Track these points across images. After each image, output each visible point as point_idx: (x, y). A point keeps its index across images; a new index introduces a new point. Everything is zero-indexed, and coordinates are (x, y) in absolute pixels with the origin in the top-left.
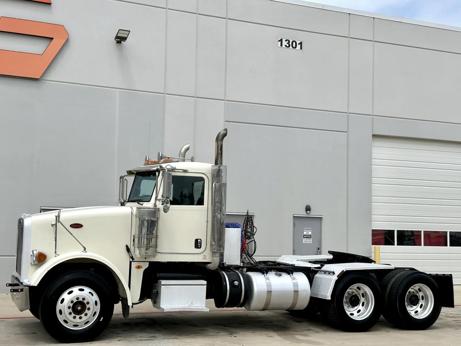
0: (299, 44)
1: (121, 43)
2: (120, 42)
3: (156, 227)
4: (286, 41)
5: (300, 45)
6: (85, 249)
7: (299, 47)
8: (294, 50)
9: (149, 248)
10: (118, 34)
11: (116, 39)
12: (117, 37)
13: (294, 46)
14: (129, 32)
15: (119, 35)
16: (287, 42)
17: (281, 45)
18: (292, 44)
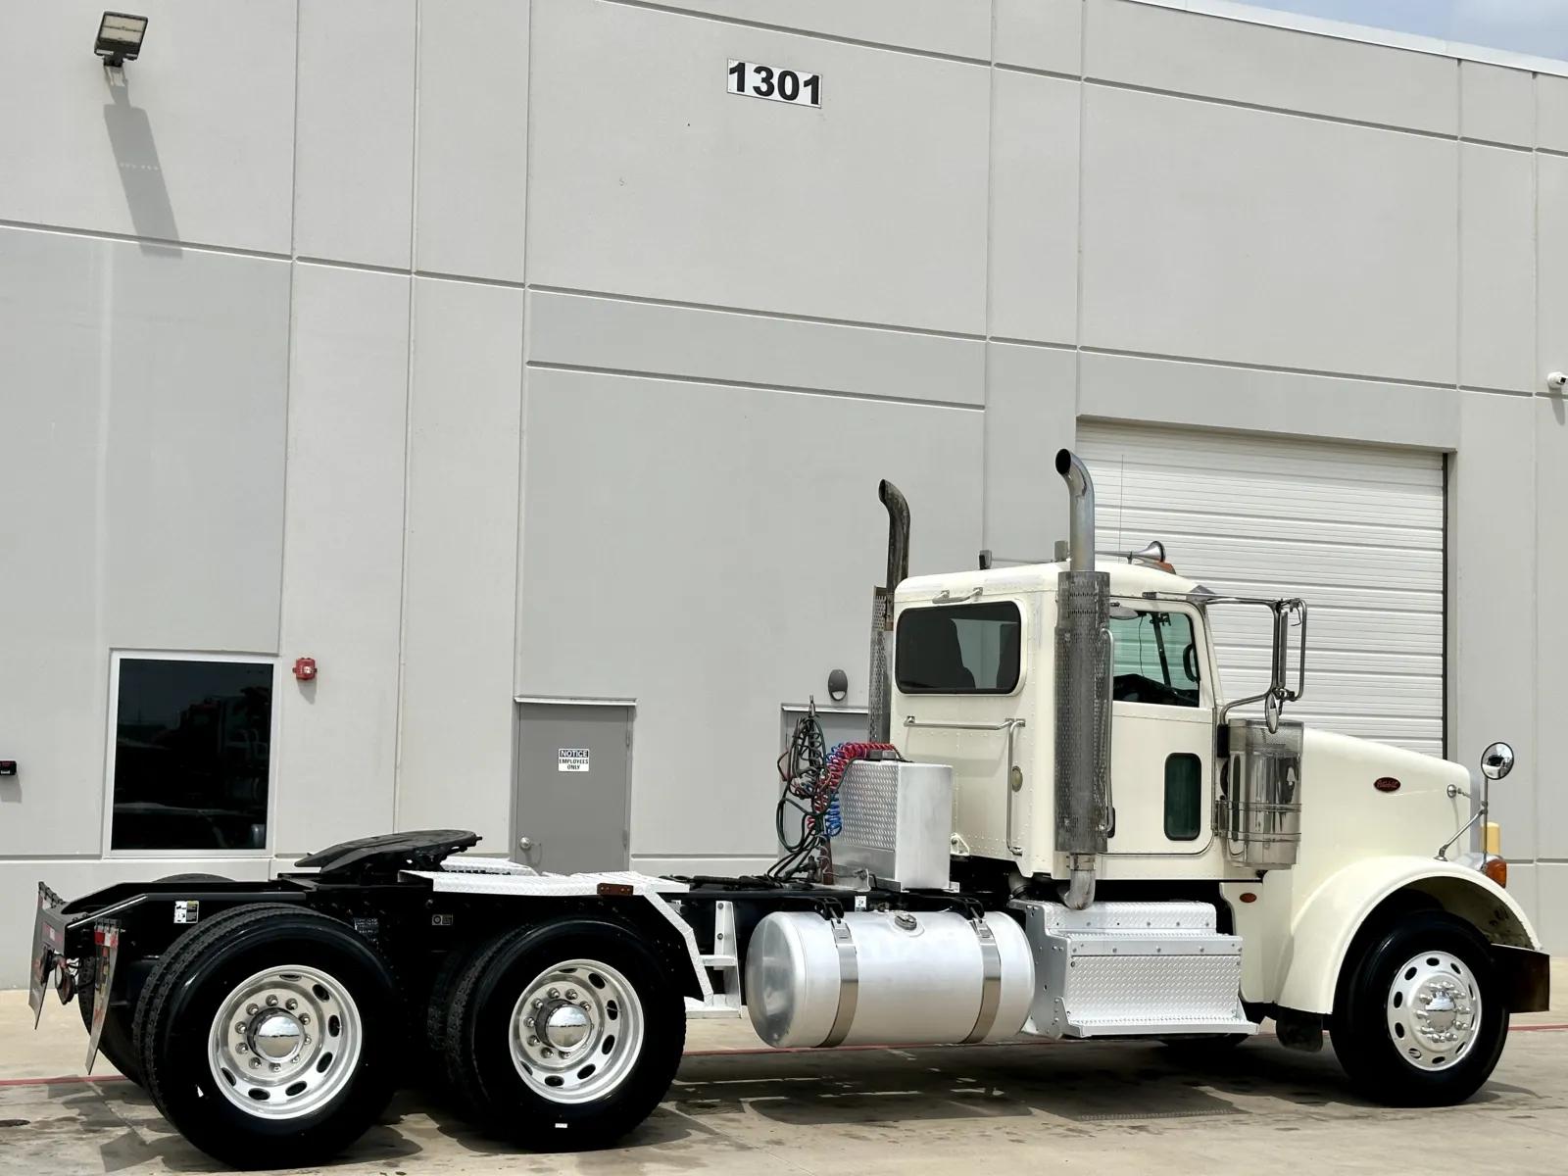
0: (806, 84)
1: (120, 65)
2: (117, 62)
4: (758, 70)
5: (810, 87)
7: (805, 93)
8: (787, 106)
10: (105, 29)
11: (99, 51)
12: (102, 43)
13: (789, 90)
14: (143, 23)
15: (108, 34)
16: (764, 74)
17: (741, 87)
18: (779, 85)
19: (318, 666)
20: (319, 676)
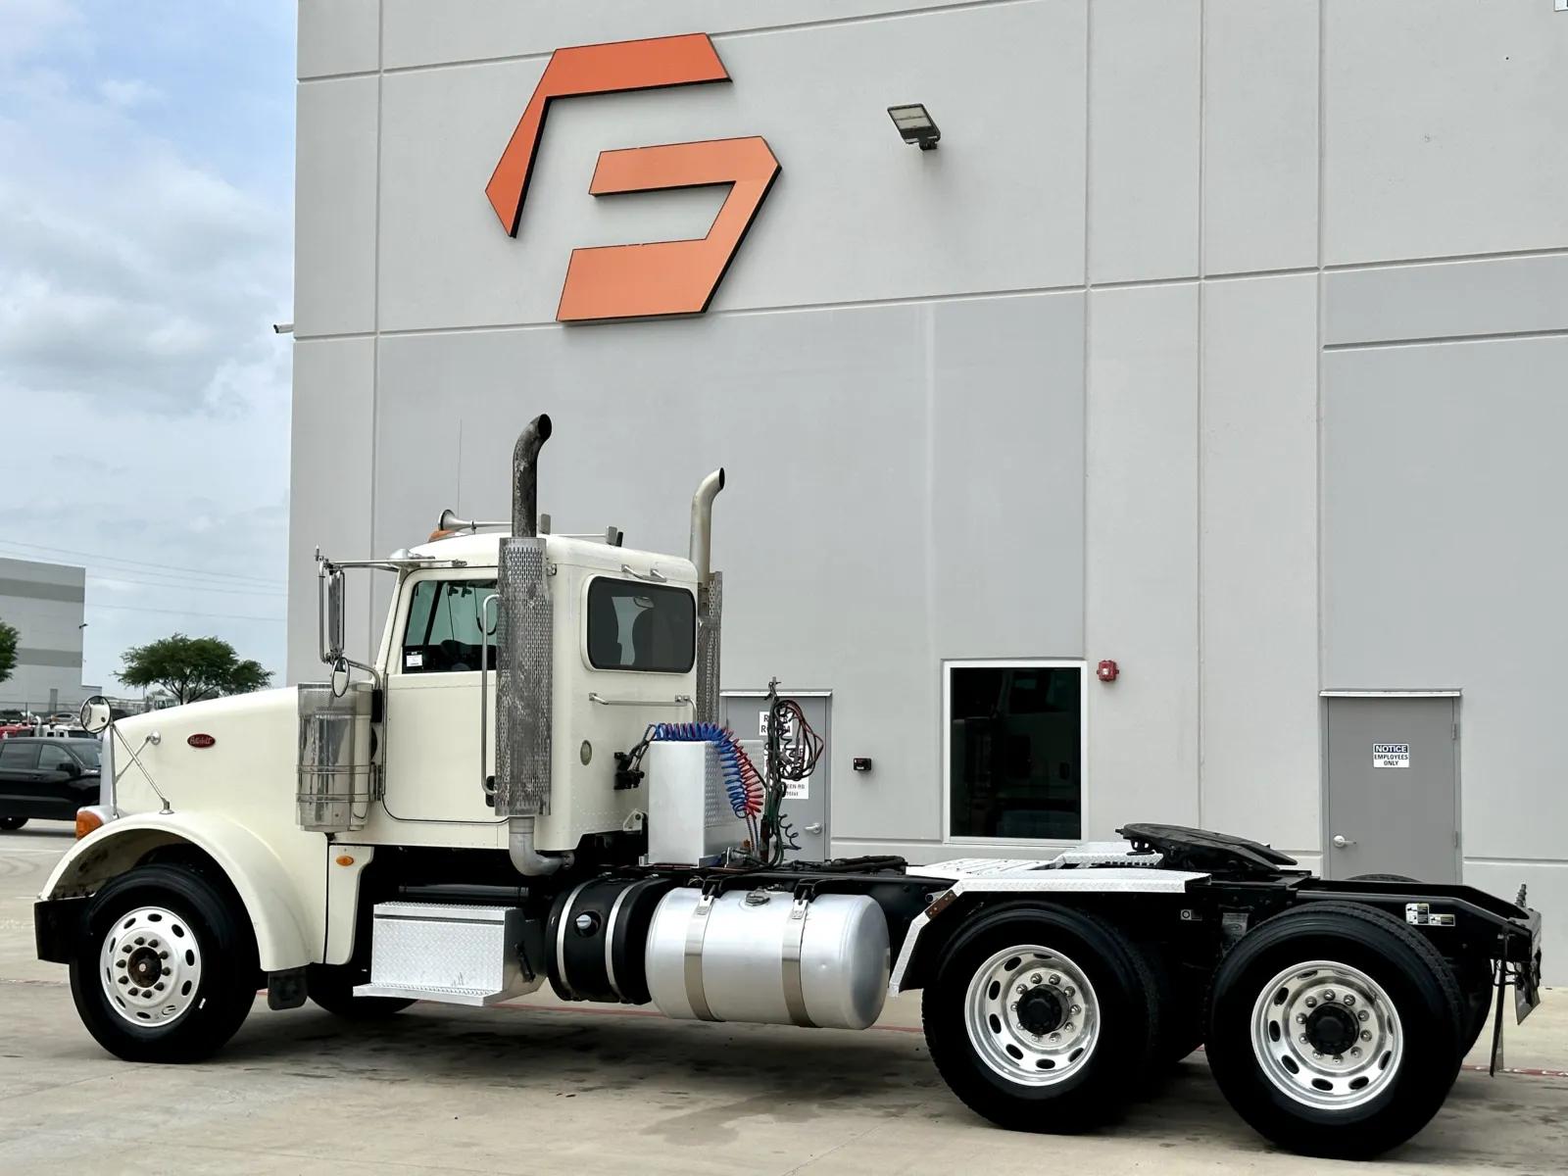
6: (167, 805)
9: (327, 803)
12: (906, 134)
19: (1119, 668)
20: (1121, 677)
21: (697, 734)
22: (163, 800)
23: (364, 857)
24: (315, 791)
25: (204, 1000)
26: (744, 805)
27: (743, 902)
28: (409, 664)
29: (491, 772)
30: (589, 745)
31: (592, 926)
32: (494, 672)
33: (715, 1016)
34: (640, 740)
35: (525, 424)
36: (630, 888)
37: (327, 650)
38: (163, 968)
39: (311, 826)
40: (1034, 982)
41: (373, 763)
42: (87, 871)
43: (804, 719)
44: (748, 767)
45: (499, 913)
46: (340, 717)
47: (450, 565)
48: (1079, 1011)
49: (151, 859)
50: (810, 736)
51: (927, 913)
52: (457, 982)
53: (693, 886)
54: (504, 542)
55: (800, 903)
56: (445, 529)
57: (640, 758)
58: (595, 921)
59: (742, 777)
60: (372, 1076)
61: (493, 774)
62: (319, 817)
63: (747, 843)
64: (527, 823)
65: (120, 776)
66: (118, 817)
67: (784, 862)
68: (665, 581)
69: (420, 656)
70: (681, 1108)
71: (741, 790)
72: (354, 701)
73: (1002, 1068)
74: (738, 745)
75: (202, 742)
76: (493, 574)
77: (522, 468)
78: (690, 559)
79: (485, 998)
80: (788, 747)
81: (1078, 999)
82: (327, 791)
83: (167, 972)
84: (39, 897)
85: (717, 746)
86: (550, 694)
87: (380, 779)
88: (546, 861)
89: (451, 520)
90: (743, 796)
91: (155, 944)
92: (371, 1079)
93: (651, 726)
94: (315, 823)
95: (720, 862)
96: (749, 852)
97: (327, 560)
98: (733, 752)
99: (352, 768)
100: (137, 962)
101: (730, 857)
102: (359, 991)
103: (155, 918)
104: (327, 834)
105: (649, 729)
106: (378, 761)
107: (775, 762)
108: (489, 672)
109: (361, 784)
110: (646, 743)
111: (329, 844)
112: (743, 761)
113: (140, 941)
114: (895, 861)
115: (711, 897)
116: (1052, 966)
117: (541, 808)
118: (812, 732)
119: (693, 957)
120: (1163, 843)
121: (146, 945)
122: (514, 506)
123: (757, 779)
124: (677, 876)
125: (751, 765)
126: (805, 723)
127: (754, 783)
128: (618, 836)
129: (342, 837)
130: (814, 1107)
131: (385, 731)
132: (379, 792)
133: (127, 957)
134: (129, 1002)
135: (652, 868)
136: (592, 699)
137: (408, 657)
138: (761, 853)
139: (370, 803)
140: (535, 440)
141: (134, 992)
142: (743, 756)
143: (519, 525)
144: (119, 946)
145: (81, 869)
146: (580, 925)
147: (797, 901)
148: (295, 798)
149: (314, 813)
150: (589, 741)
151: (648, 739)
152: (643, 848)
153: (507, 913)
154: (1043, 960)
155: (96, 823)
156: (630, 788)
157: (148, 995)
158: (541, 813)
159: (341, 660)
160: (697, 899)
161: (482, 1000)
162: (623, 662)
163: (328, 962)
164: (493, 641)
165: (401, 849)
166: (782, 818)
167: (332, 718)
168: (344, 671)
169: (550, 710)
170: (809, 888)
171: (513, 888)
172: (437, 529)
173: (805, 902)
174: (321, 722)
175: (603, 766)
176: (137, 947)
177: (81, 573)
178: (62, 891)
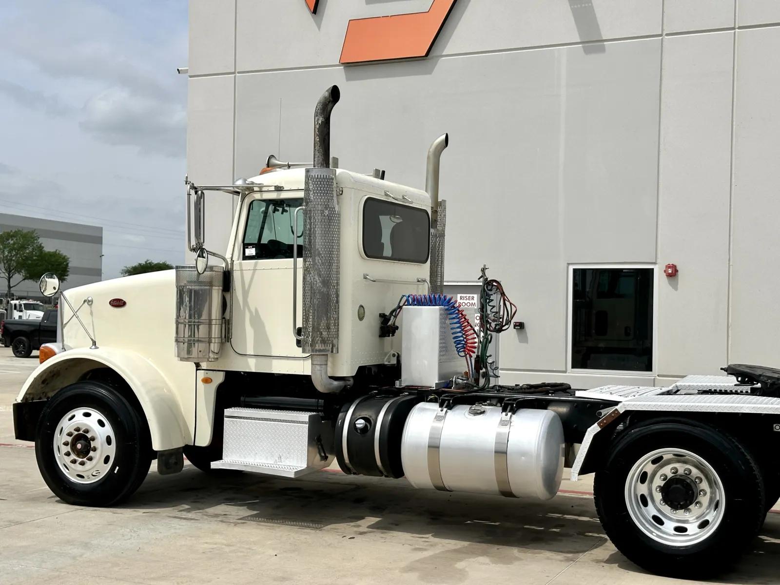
3: (207, 303)
6: (94, 343)
9: (194, 343)
19: (678, 268)
20: (680, 273)
21: (433, 302)
22: (92, 340)
23: (219, 378)
24: (186, 336)
25: (117, 468)
26: (464, 347)
27: (467, 413)
28: (247, 255)
29: (299, 324)
30: (363, 307)
31: (366, 426)
32: (301, 259)
33: (447, 488)
34: (396, 306)
35: (322, 92)
36: (391, 401)
37: (193, 242)
38: (92, 447)
39: (183, 358)
40: (673, 473)
41: (224, 318)
42: (47, 384)
43: (504, 293)
44: (466, 324)
45: (305, 416)
46: (202, 287)
47: (273, 189)
48: (705, 494)
49: (88, 377)
50: (508, 304)
51: (599, 424)
52: (278, 460)
53: (431, 401)
54: (307, 171)
55: (507, 415)
56: (270, 166)
57: (396, 317)
58: (367, 423)
59: (463, 330)
60: (224, 519)
61: (301, 326)
62: (189, 352)
63: (466, 373)
64: (323, 358)
65: (66, 324)
66: (65, 350)
67: (490, 386)
68: (412, 203)
69: (254, 249)
70: (425, 550)
71: (462, 339)
72: (211, 278)
73: (651, 532)
74: (460, 309)
75: (117, 303)
76: (301, 195)
77: (320, 122)
78: (426, 191)
79: (295, 472)
80: (493, 310)
81: (704, 485)
82: (194, 336)
83: (95, 449)
84: (16, 400)
85: (447, 310)
86: (338, 273)
87: (228, 328)
88: (336, 383)
89: (274, 161)
90: (464, 342)
91: (87, 431)
92: (222, 521)
93: (404, 296)
94: (186, 356)
95: (448, 385)
96: (468, 379)
97: (193, 184)
98: (456, 314)
99: (210, 320)
100: (76, 442)
101: (455, 381)
102: (215, 465)
103: (87, 415)
104: (195, 363)
105: (402, 298)
106: (227, 316)
107: (484, 319)
108: (298, 259)
109: (216, 331)
110: (400, 307)
111: (197, 370)
112: (463, 319)
113: (78, 429)
114: (564, 387)
115: (445, 409)
116: (685, 462)
117: (332, 349)
118: (509, 301)
119: (434, 447)
120: (762, 378)
121: (81, 432)
122: (315, 147)
123: (472, 331)
124: (421, 395)
125: (468, 323)
126: (505, 295)
127: (471, 336)
128: (381, 367)
129: (204, 365)
130: (515, 551)
131: (231, 297)
132: (228, 337)
133: (69, 439)
134: (71, 468)
135: (404, 388)
136: (365, 278)
137: (246, 250)
138: (475, 380)
139: (222, 344)
140: (329, 102)
141: (74, 462)
142: (464, 316)
143: (318, 160)
144: (66, 431)
145: (43, 382)
146: (358, 426)
147: (504, 413)
148: (174, 339)
149: (186, 349)
150: (363, 305)
151: (401, 305)
152: (399, 376)
153: (310, 417)
154: (679, 458)
155: (52, 354)
156: (389, 336)
157: (82, 464)
158: (332, 352)
159: (202, 250)
160: (434, 410)
161: (293, 473)
162: (385, 255)
163: (196, 444)
164: (300, 241)
165: (242, 373)
166: (488, 357)
167: (197, 288)
168: (204, 257)
169: (338, 284)
170: (512, 405)
171: (314, 400)
172: (265, 166)
173: (510, 414)
174: (191, 291)
175: (372, 322)
176: (76, 433)
177: (100, 229)
178: (31, 396)
